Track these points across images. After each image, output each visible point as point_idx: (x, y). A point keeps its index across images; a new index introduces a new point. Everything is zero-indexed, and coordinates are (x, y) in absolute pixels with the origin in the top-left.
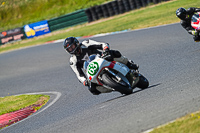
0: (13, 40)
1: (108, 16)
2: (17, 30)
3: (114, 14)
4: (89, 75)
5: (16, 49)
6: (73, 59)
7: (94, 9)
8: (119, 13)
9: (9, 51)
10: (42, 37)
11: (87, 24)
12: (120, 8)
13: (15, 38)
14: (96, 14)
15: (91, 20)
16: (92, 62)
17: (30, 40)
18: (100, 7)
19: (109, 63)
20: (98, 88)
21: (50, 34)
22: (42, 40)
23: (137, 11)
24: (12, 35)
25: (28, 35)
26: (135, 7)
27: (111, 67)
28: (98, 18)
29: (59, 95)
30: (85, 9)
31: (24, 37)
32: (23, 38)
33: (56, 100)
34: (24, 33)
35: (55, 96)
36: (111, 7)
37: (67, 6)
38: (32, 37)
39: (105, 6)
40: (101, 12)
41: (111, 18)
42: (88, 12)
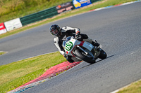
0: (65, 10)
2: (68, 4)
4: (66, 51)
5: (68, 17)
6: (56, 39)
9: (63, 18)
10: (85, 7)
13: (67, 9)
16: (68, 42)
17: (78, 10)
19: (79, 43)
21: (91, 5)
22: (86, 10)
24: (65, 7)
25: (76, 6)
27: (81, 45)
31: (74, 8)
32: (72, 9)
34: (73, 5)
38: (78, 8)
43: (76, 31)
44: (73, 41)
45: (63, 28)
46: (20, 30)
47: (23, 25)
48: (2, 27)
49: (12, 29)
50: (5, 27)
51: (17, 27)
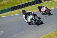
1: (17, 9)
3: (18, 9)
7: (13, 7)
8: (20, 9)
11: (11, 12)
12: (20, 7)
14: (14, 9)
15: (12, 11)
18: (14, 7)
20: (31, 24)
21: (0, 15)
23: (25, 8)
26: (25, 7)
27: (34, 18)
28: (14, 10)
29: (3, 32)
30: (10, 7)
33: (2, 33)
35: (2, 32)
36: (18, 7)
37: (5, 7)
39: (16, 6)
40: (15, 8)
41: (18, 10)
42: (11, 8)
43: (32, 13)
45: (27, 12)
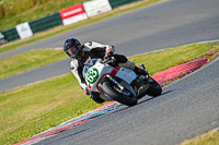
4: (88, 83)
6: (74, 63)
16: (91, 69)
19: (112, 69)
27: (113, 74)
43: (108, 49)
44: (99, 66)
46: (108, 15)
47: (113, 7)
48: (80, 10)
49: (95, 13)
50: (83, 11)
51: (103, 10)
